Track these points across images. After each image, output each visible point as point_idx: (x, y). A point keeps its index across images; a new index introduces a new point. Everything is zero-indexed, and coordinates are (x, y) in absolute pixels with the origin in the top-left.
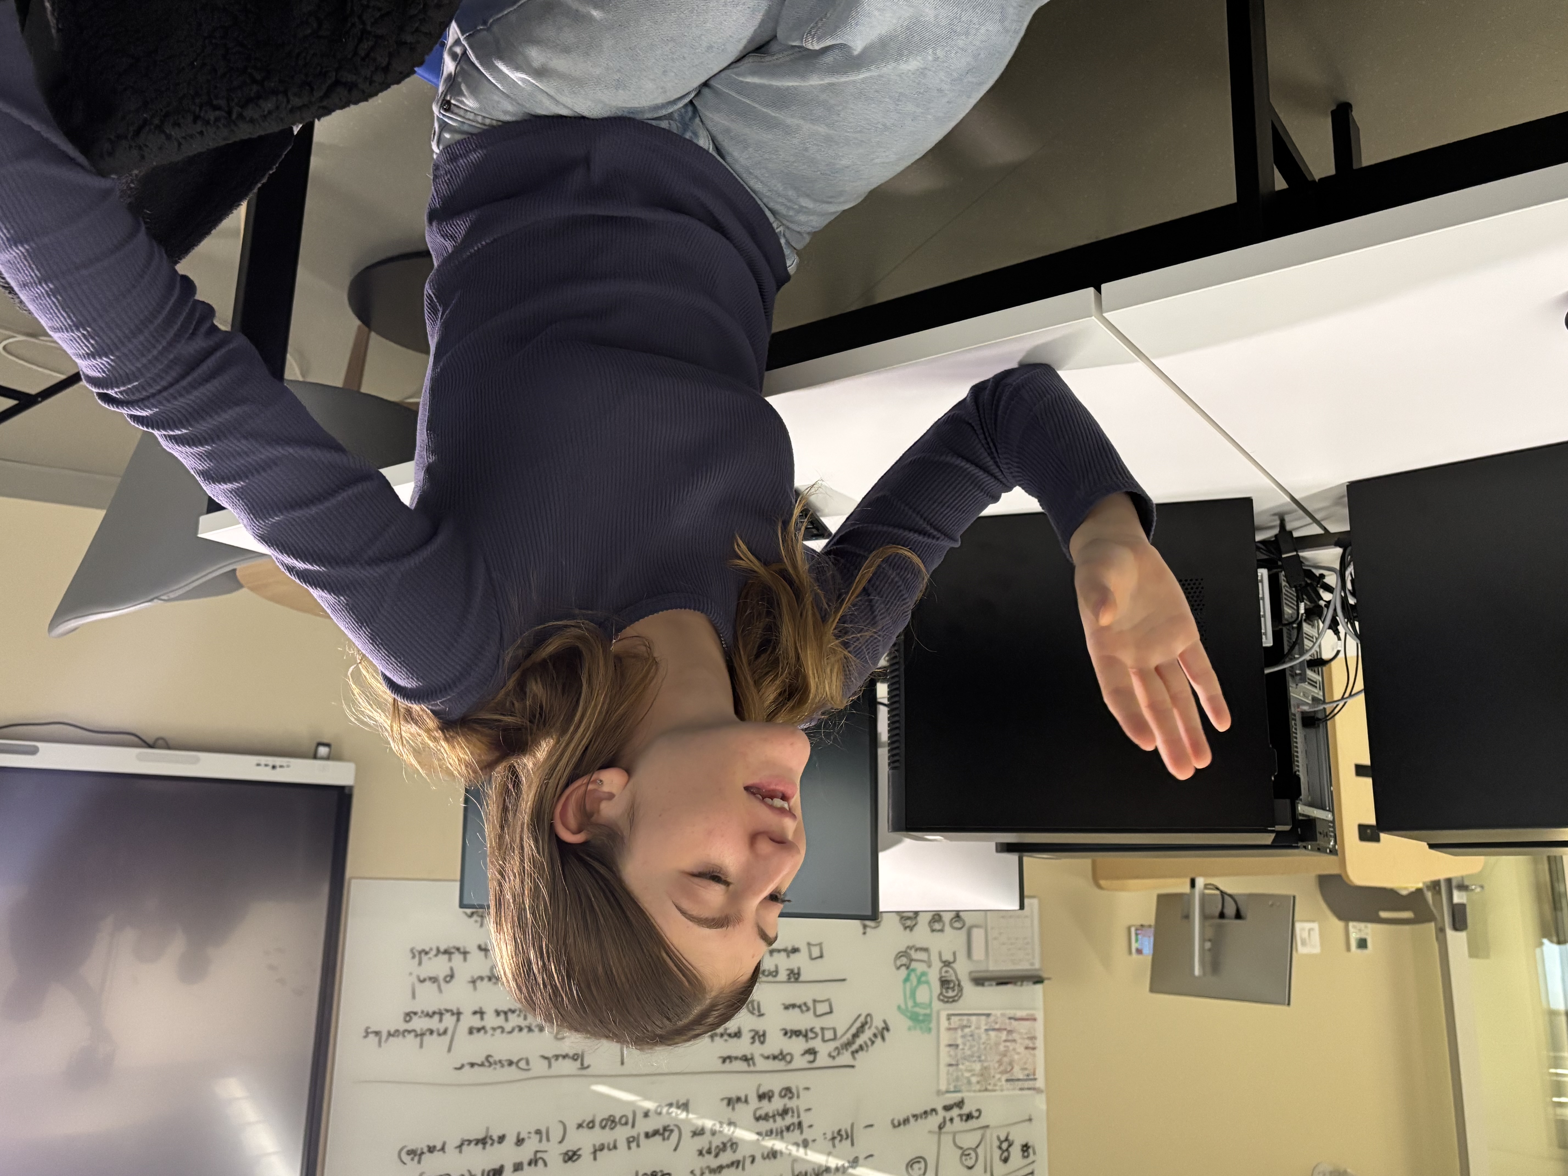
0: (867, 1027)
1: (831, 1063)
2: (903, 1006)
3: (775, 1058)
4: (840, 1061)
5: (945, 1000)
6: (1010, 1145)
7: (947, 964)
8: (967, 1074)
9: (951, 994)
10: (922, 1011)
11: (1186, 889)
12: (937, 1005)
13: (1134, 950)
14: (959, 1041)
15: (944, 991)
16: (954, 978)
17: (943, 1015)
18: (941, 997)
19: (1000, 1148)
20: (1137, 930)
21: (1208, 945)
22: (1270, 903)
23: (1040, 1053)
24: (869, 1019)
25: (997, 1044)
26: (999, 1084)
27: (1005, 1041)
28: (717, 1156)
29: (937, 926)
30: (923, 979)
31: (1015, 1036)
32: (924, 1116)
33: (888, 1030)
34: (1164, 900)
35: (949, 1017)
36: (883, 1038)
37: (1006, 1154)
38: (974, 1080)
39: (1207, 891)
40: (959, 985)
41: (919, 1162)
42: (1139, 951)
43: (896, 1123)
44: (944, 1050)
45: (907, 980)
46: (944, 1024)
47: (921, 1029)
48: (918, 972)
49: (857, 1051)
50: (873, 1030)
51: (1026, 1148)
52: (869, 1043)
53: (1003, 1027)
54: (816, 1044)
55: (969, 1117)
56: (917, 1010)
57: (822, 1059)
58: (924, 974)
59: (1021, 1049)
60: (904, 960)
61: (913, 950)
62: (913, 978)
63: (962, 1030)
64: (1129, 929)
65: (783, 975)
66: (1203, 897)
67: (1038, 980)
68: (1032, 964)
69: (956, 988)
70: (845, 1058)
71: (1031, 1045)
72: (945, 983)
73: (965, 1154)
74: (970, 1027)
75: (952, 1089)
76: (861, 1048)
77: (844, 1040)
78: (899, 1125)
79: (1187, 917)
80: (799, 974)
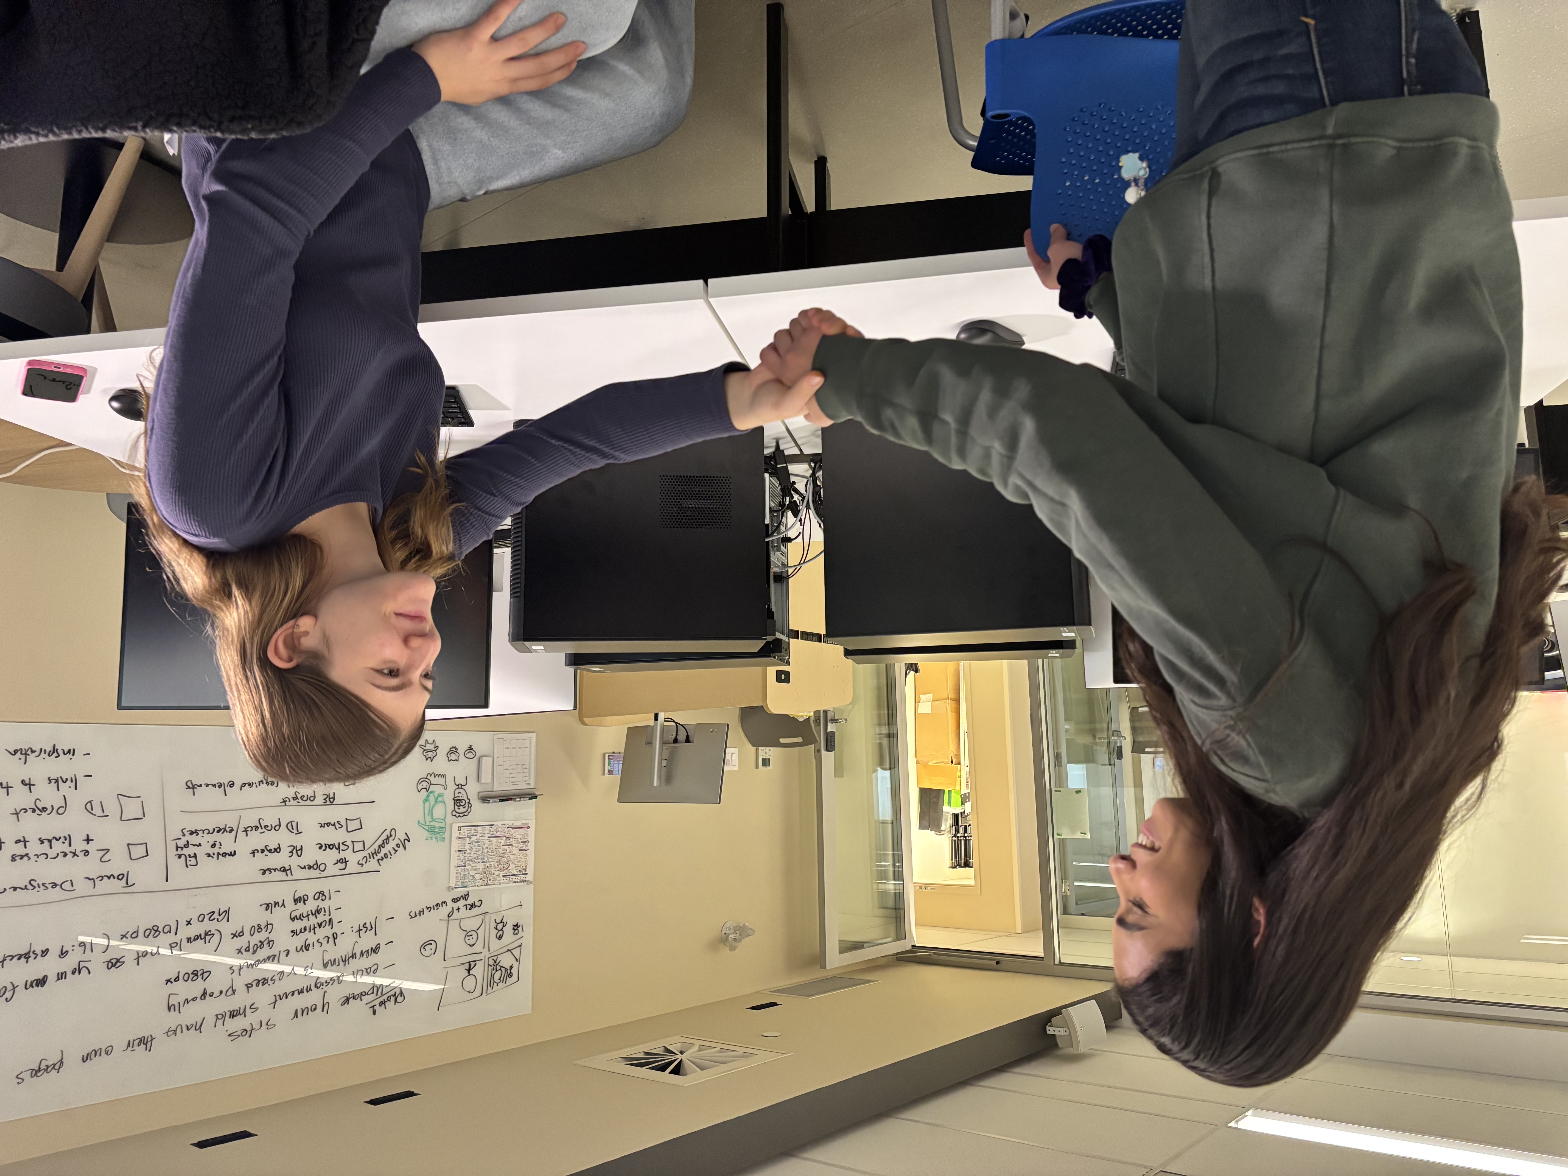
0: (391, 839)
1: (359, 869)
2: (422, 821)
3: (310, 867)
4: (366, 867)
5: (457, 815)
6: (504, 926)
7: (460, 786)
8: (472, 873)
9: (462, 810)
10: (437, 825)
11: (651, 723)
12: (450, 819)
13: (606, 771)
14: (467, 848)
15: (456, 807)
16: (465, 798)
17: (455, 826)
18: (454, 813)
19: (497, 929)
20: (609, 756)
21: (664, 763)
22: (711, 730)
23: (531, 853)
24: (393, 832)
25: (498, 848)
26: (498, 879)
27: (503, 845)
28: (254, 952)
29: (453, 757)
30: (440, 799)
31: (512, 841)
32: (436, 908)
33: (409, 841)
34: (633, 733)
35: (459, 829)
36: (405, 848)
37: (501, 933)
38: (478, 877)
39: (666, 723)
40: (469, 803)
41: (431, 944)
42: (610, 772)
43: (413, 914)
44: (455, 855)
45: (426, 800)
46: (455, 833)
47: (436, 838)
48: (436, 794)
49: (382, 859)
50: (397, 841)
51: (516, 927)
52: (393, 852)
53: (503, 834)
54: (348, 854)
55: (473, 906)
56: (433, 824)
57: (352, 867)
58: (440, 795)
59: (516, 851)
60: (425, 784)
61: (433, 775)
62: (432, 798)
63: (470, 838)
64: (604, 755)
65: (320, 800)
66: (663, 727)
67: (533, 797)
68: (528, 784)
69: (467, 805)
70: (372, 864)
71: (524, 848)
72: (457, 801)
73: (468, 935)
74: (476, 835)
75: (460, 884)
76: (386, 856)
77: (372, 850)
78: (416, 916)
79: (650, 743)
80: (334, 798)
